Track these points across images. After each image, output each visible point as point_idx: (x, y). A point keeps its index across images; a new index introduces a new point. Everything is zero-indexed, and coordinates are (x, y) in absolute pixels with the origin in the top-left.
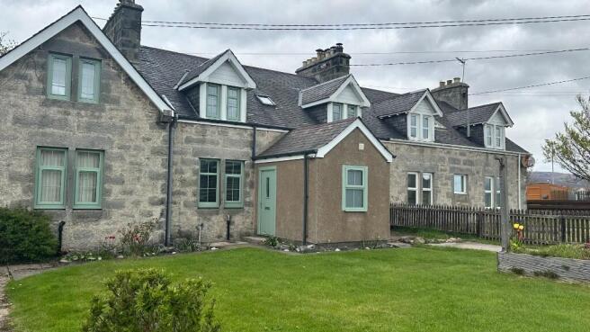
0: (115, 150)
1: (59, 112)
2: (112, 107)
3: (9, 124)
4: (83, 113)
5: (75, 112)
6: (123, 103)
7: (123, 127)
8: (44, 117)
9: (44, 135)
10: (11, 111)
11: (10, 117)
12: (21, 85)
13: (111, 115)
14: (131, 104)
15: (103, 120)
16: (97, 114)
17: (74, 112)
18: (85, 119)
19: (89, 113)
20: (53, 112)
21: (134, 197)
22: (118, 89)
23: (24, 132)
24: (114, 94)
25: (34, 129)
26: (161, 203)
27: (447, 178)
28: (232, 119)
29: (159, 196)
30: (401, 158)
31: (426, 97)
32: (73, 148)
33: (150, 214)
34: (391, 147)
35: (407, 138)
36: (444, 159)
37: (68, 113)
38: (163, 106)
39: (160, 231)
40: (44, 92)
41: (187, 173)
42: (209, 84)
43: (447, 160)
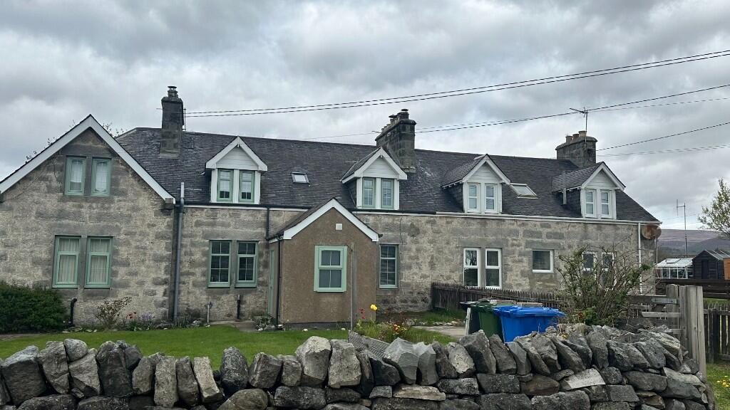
0: (122, 237)
1: (74, 206)
2: (120, 198)
3: (33, 218)
4: (94, 205)
5: (88, 204)
6: (130, 195)
7: (130, 216)
8: (61, 211)
9: (61, 226)
10: (35, 207)
11: (34, 213)
12: (43, 185)
13: (120, 206)
14: (137, 195)
15: (112, 210)
16: (106, 205)
17: (86, 205)
18: (96, 210)
19: (99, 205)
20: (69, 206)
21: (139, 278)
22: (126, 182)
23: (45, 224)
24: (122, 187)
25: (53, 222)
26: (165, 282)
27: (520, 254)
28: (246, 201)
29: (163, 275)
30: (454, 232)
31: (486, 164)
32: (84, 236)
33: (153, 293)
34: (439, 222)
35: (463, 211)
36: (516, 233)
37: (81, 207)
38: (165, 195)
39: (163, 309)
40: (62, 190)
41: (197, 254)
42: (220, 170)
43: (521, 233)
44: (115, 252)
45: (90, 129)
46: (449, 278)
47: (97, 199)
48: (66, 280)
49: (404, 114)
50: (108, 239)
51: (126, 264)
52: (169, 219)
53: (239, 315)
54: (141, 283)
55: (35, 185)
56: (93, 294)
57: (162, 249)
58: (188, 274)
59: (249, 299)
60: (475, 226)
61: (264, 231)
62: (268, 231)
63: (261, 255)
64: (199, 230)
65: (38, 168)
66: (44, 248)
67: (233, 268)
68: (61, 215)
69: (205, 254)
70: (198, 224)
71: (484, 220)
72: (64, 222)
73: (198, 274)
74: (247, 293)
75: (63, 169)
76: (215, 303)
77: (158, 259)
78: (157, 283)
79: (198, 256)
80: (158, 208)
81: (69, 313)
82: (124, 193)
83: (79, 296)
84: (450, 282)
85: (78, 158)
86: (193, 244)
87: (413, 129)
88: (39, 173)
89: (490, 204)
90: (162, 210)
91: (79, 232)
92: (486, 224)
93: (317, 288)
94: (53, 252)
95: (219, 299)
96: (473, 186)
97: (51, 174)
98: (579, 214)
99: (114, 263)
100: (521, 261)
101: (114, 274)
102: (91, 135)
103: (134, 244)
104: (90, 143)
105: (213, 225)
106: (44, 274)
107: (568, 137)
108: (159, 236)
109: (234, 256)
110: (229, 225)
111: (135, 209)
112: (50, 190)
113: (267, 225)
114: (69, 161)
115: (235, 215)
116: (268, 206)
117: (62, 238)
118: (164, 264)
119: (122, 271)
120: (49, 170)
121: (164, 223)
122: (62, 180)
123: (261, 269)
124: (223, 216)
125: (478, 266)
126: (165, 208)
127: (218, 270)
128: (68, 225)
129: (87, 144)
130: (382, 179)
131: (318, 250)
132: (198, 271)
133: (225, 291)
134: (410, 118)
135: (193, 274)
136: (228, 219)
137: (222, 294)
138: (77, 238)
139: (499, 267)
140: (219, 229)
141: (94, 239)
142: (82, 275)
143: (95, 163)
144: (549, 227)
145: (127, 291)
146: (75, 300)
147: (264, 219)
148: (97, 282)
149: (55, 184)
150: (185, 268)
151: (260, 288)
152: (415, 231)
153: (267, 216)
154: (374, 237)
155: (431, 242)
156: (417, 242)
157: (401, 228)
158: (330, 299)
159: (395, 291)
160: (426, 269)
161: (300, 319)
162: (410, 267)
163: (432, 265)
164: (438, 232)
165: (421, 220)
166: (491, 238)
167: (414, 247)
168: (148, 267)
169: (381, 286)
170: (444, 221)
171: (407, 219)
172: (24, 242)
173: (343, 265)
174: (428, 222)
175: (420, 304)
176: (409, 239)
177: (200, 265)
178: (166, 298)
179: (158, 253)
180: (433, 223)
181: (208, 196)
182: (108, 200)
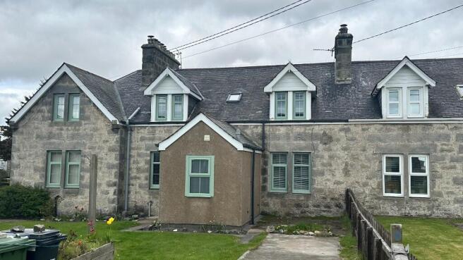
1: (57, 129)
2: (86, 122)
3: (34, 139)
4: (70, 128)
5: (66, 128)
8: (51, 133)
9: (50, 143)
10: (36, 131)
11: (35, 135)
12: (40, 116)
13: (86, 128)
14: (97, 119)
15: (81, 132)
16: (77, 128)
18: (71, 132)
19: (73, 128)
20: (55, 129)
22: (90, 110)
23: (40, 143)
25: (45, 141)
26: (115, 184)
27: (452, 160)
29: (114, 180)
30: (371, 139)
31: (406, 67)
32: (64, 151)
33: (107, 193)
34: (353, 128)
35: (382, 117)
36: (447, 137)
37: (62, 129)
38: (111, 118)
39: (114, 205)
40: (52, 118)
42: (158, 95)
44: (83, 162)
45: (65, 74)
47: (73, 123)
49: (344, 29)
50: (78, 152)
51: (89, 170)
52: (117, 136)
55: (35, 116)
56: (69, 192)
57: (113, 159)
58: (136, 178)
64: (143, 144)
66: (40, 160)
69: (147, 162)
70: (142, 139)
71: (407, 125)
75: (52, 103)
76: (154, 202)
77: (110, 167)
78: (109, 185)
79: (142, 164)
80: (110, 128)
81: (54, 205)
83: (61, 194)
85: (60, 95)
86: (139, 155)
87: (349, 43)
88: (37, 108)
90: (113, 129)
91: (61, 148)
92: (408, 129)
93: (188, 194)
94: (47, 163)
95: (157, 198)
96: (394, 91)
97: (44, 108)
99: (83, 170)
100: (454, 167)
101: (82, 178)
102: (66, 78)
104: (67, 83)
105: (153, 139)
106: (41, 178)
108: (111, 150)
111: (96, 130)
112: (44, 119)
114: (56, 97)
115: (169, 131)
117: (52, 152)
118: (114, 171)
119: (87, 176)
120: (42, 104)
121: (114, 140)
124: (160, 132)
125: (401, 173)
127: (158, 175)
128: (54, 143)
130: (294, 92)
131: (189, 160)
132: (143, 176)
135: (139, 178)
138: (59, 152)
139: (427, 174)
141: (71, 153)
142: (62, 179)
146: (58, 197)
149: (47, 115)
150: (134, 173)
152: (327, 139)
154: (239, 147)
155: (345, 149)
156: (330, 150)
158: (199, 203)
159: (308, 196)
160: (339, 176)
162: (322, 174)
163: (346, 172)
166: (415, 144)
167: (326, 155)
168: (103, 173)
169: (295, 191)
170: (359, 129)
171: (319, 128)
173: (211, 173)
174: (341, 130)
175: (334, 209)
176: (321, 147)
177: (143, 172)
179: (111, 162)
182: (78, 124)
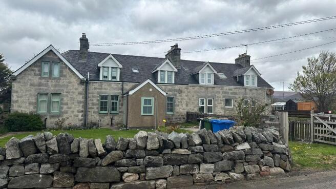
0: (65, 93)
1: (45, 81)
2: (64, 78)
3: (29, 86)
4: (53, 81)
6: (68, 77)
7: (68, 85)
8: (40, 83)
9: (40, 89)
10: (29, 81)
13: (63, 81)
14: (71, 77)
15: (60, 83)
16: (58, 81)
17: (50, 81)
24: (65, 73)
26: (82, 111)
27: (221, 101)
28: (114, 80)
29: (81, 109)
30: (195, 92)
31: (208, 65)
32: (50, 93)
33: (78, 116)
34: (190, 88)
35: (199, 84)
36: (219, 92)
37: (48, 81)
38: (81, 77)
39: (82, 122)
40: (40, 75)
41: (95, 100)
42: (104, 67)
43: (221, 93)
44: (62, 99)
45: (51, 50)
46: (193, 110)
47: (55, 78)
48: (43, 111)
49: (176, 46)
50: (59, 94)
51: (67, 104)
52: (83, 87)
53: (112, 124)
54: (73, 112)
55: (29, 73)
56: (53, 116)
57: (81, 98)
58: (91, 108)
59: (116, 118)
60: (203, 90)
61: (121, 91)
62: (123, 91)
63: (120, 101)
64: (96, 91)
65: (30, 66)
66: (33, 98)
67: (109, 106)
68: (40, 85)
69: (98, 100)
70: (95, 89)
71: (207, 87)
72: (42, 87)
73: (96, 108)
74: (115, 116)
75: (40, 66)
76: (102, 120)
77: (79, 102)
78: (79, 112)
79: (95, 101)
80: (79, 82)
81: (44, 123)
82: (65, 76)
83: (48, 117)
84: (193, 111)
85: (46, 62)
86: (93, 97)
87: (180, 52)
88: (31, 68)
89: (209, 81)
90: (80, 83)
91: (48, 92)
92: (207, 89)
93: (142, 114)
94: (37, 100)
95: (103, 118)
96: (203, 74)
97: (36, 69)
98: (243, 85)
99: (62, 104)
100: (221, 103)
101: (62, 108)
102: (51, 53)
103: (69, 96)
104: (51, 56)
105: (101, 89)
106: (34, 108)
107: (240, 55)
108: (79, 93)
109: (109, 101)
110: (107, 89)
111: (70, 82)
112: (35, 75)
113: (122, 89)
114: (43, 63)
115: (110, 85)
116: (123, 82)
117: (41, 94)
118: (81, 105)
119: (65, 107)
120: (34, 67)
121: (81, 88)
122: (40, 71)
123: (120, 106)
124: (105, 85)
125: (204, 105)
126: (82, 82)
127: (103, 107)
128: (43, 89)
129: (50, 57)
130: (168, 71)
131: (143, 99)
132: (95, 107)
133: (106, 115)
134: (179, 47)
135: (93, 108)
136: (106, 87)
137: (105, 116)
138: (46, 94)
139: (212, 105)
140: (103, 90)
141: (54, 94)
142: (49, 109)
143: (53, 64)
144: (231, 90)
145: (67, 115)
146: (46, 118)
147: (121, 87)
148: (55, 111)
149: (37, 72)
150: (90, 106)
151: (120, 114)
152: (180, 92)
153: (123, 85)
154: (165, 94)
155: (186, 96)
156: (181, 96)
157: (175, 90)
158: (147, 118)
159: (172, 115)
160: (184, 106)
161: (136, 126)
162: (178, 106)
163: (187, 105)
164: (189, 92)
165: (183, 87)
166: (210, 94)
167: (180, 98)
168: (75, 105)
169: (167, 113)
170: (191, 88)
171: (177, 87)
172: (26, 95)
173: (153, 105)
174: (185, 88)
175: (182, 120)
176: (178, 95)
177: (96, 105)
178: (82, 118)
179: (80, 100)
180: (187, 89)
181: (99, 77)
182: (59, 79)
